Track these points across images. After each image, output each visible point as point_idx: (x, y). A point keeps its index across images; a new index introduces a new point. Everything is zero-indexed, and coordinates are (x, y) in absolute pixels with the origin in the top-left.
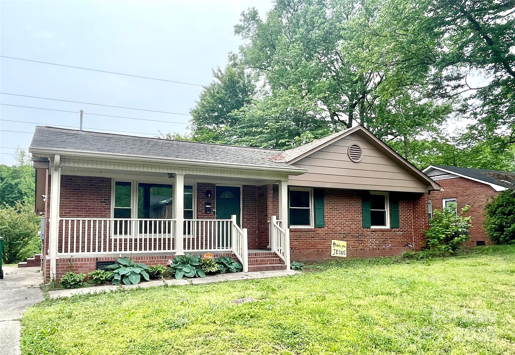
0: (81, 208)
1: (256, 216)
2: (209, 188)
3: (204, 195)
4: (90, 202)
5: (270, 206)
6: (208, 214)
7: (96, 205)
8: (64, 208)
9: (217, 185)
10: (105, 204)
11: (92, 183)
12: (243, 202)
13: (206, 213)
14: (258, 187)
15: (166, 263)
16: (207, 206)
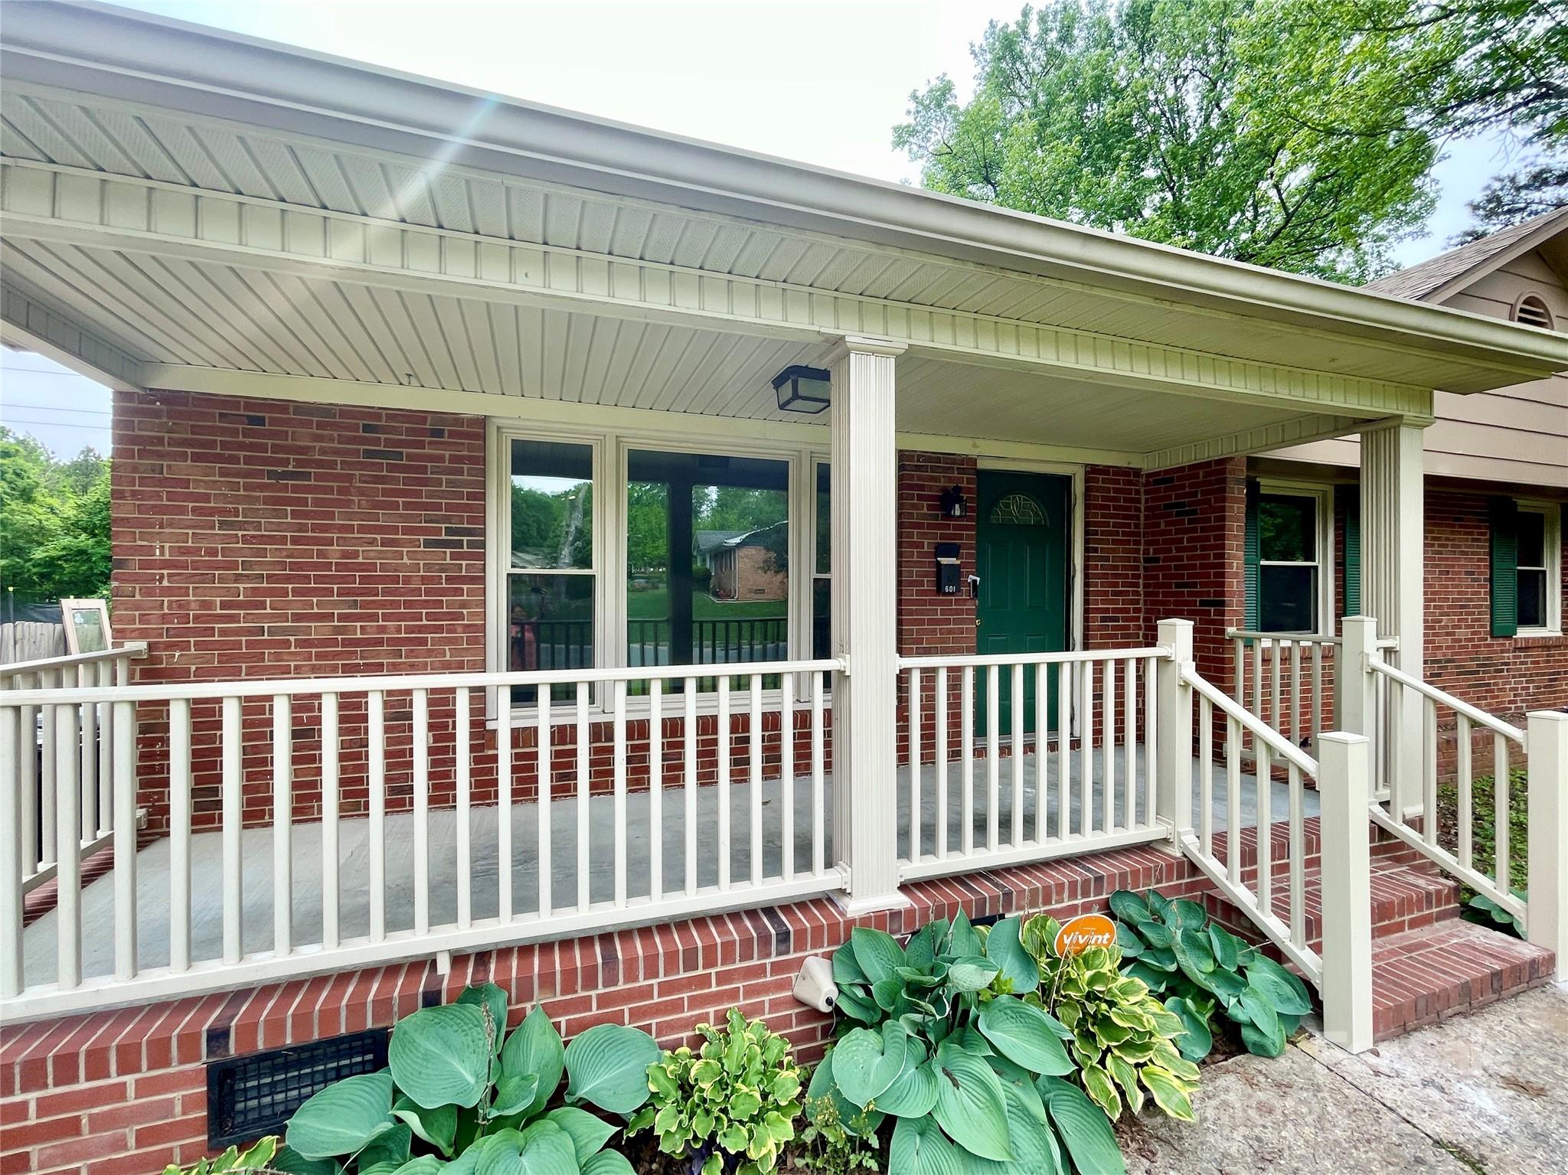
0: (319, 579)
1: (1137, 602)
2: (950, 479)
3: (929, 508)
4: (373, 542)
5: (1235, 557)
6: (949, 594)
7: (406, 560)
8: (222, 579)
9: (982, 465)
10: (453, 556)
11: (377, 442)
12: (1087, 541)
13: (940, 591)
14: (1148, 475)
15: (787, 984)
16: (944, 561)
